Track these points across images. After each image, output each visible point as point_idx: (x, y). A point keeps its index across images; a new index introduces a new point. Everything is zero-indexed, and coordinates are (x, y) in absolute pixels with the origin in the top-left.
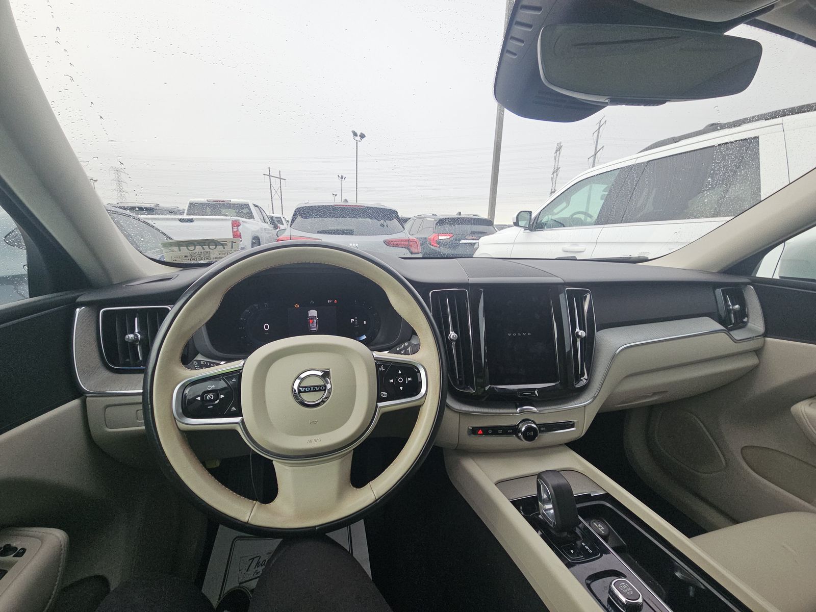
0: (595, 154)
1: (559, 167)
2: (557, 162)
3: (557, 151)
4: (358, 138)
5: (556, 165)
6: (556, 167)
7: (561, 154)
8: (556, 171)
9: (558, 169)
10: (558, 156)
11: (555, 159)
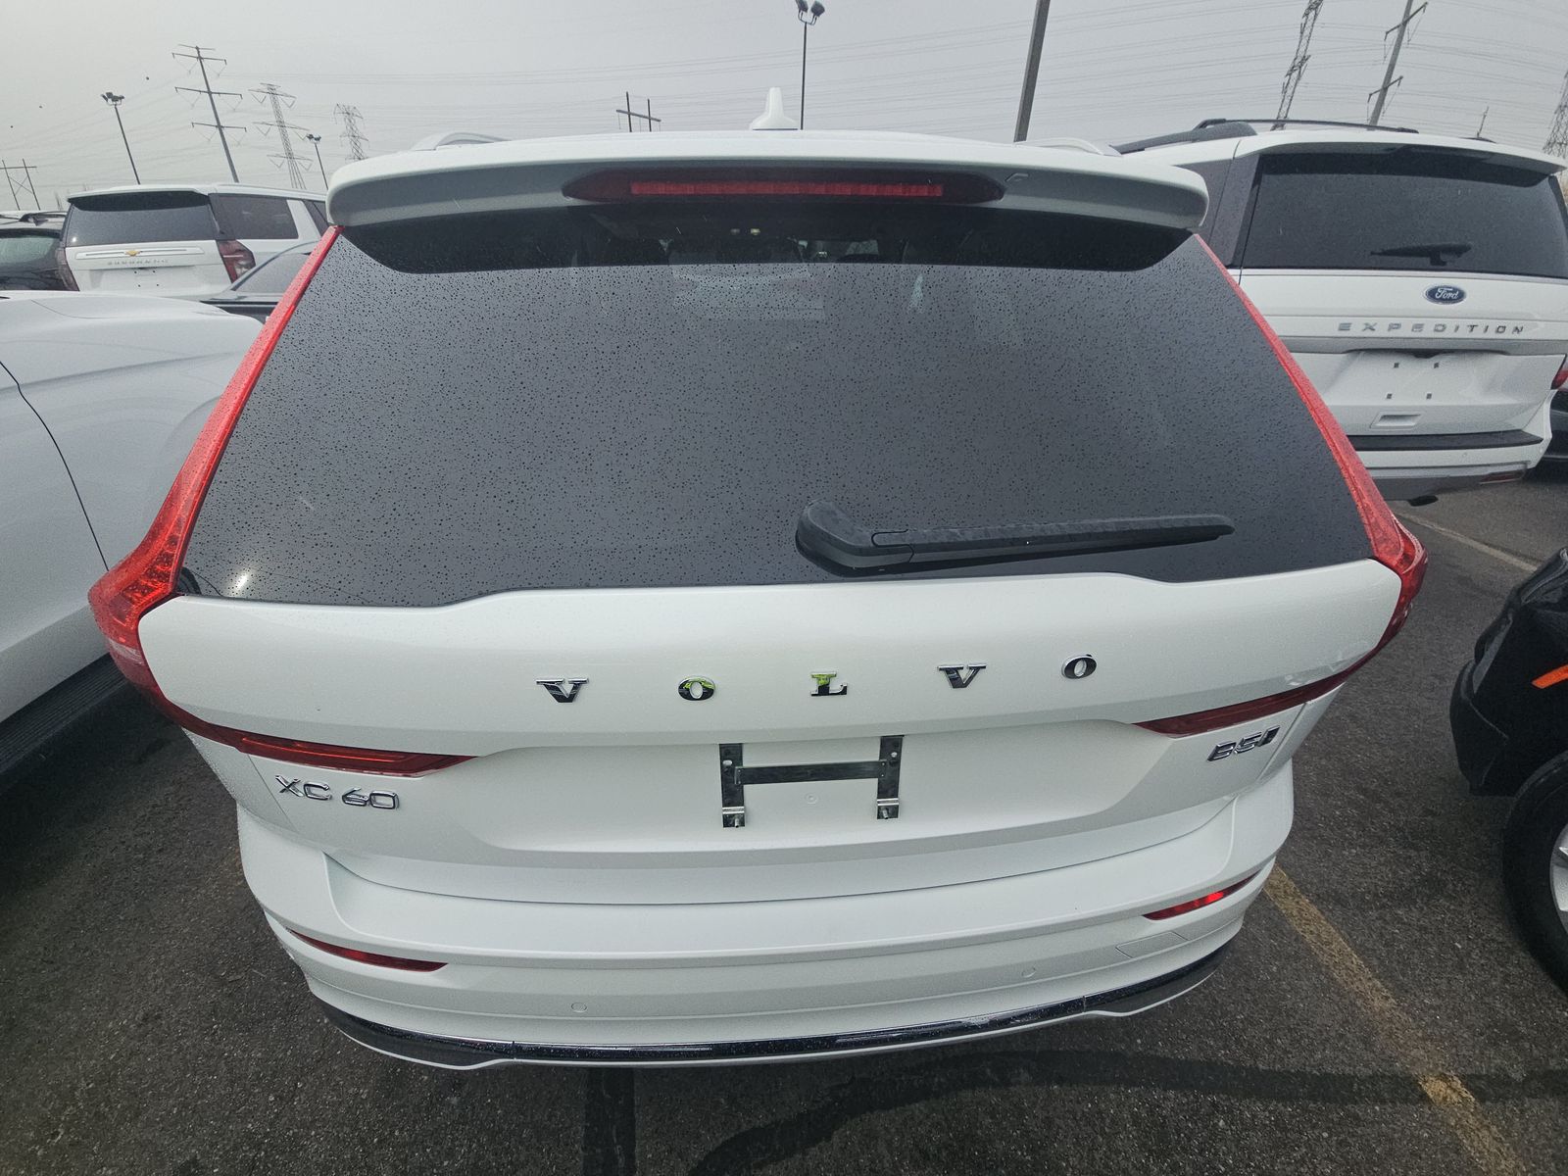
0: (1405, 23)
1: (1308, 54)
2: (1304, 41)
3: (1310, 8)
4: (808, 16)
5: (1302, 49)
6: (1301, 54)
7: (1319, 17)
8: (1299, 64)
9: (1305, 59)
10: (1309, 24)
11: (1302, 33)
